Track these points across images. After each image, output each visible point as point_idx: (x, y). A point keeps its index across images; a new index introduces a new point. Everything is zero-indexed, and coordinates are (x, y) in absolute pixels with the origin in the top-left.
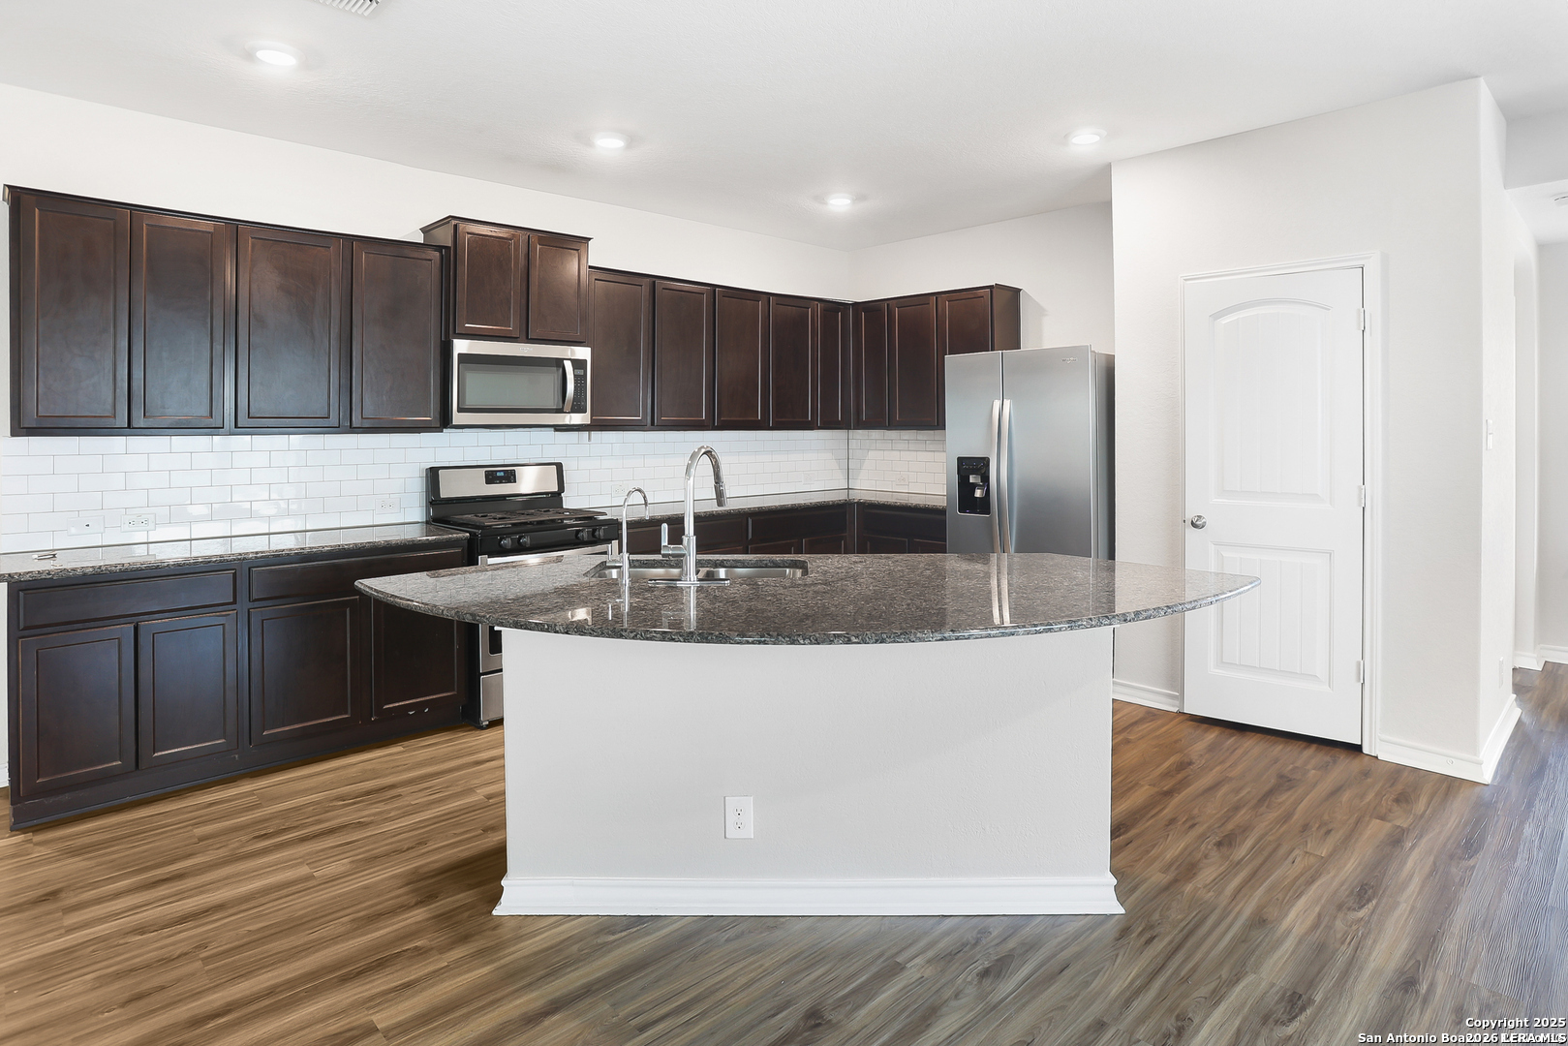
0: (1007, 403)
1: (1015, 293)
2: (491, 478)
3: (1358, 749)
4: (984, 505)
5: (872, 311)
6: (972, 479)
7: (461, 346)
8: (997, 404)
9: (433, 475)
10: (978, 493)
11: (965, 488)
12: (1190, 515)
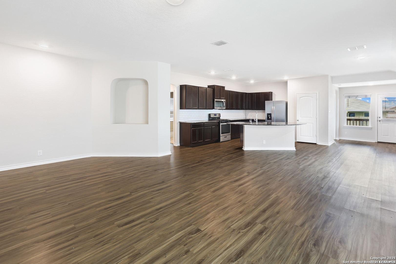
0: (274, 107)
1: (272, 92)
2: (215, 115)
3: (316, 144)
4: (271, 119)
5: (252, 94)
6: (269, 116)
7: (216, 100)
8: (273, 107)
9: (209, 115)
10: (270, 118)
11: (268, 117)
12: (297, 120)
